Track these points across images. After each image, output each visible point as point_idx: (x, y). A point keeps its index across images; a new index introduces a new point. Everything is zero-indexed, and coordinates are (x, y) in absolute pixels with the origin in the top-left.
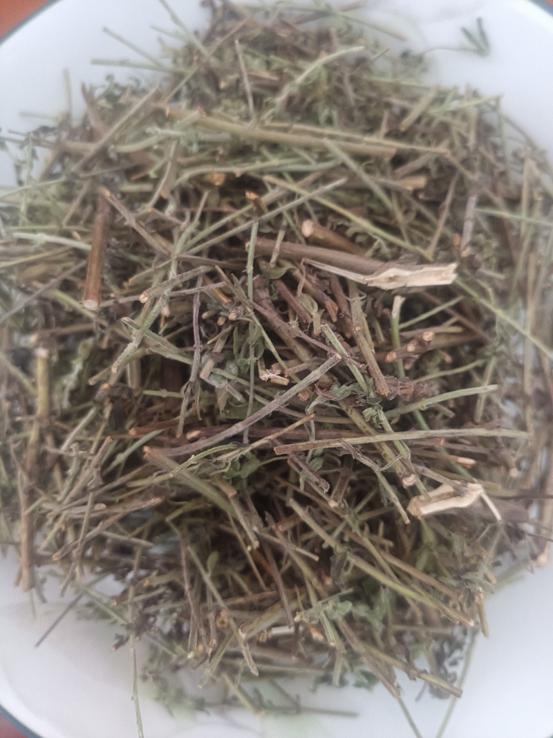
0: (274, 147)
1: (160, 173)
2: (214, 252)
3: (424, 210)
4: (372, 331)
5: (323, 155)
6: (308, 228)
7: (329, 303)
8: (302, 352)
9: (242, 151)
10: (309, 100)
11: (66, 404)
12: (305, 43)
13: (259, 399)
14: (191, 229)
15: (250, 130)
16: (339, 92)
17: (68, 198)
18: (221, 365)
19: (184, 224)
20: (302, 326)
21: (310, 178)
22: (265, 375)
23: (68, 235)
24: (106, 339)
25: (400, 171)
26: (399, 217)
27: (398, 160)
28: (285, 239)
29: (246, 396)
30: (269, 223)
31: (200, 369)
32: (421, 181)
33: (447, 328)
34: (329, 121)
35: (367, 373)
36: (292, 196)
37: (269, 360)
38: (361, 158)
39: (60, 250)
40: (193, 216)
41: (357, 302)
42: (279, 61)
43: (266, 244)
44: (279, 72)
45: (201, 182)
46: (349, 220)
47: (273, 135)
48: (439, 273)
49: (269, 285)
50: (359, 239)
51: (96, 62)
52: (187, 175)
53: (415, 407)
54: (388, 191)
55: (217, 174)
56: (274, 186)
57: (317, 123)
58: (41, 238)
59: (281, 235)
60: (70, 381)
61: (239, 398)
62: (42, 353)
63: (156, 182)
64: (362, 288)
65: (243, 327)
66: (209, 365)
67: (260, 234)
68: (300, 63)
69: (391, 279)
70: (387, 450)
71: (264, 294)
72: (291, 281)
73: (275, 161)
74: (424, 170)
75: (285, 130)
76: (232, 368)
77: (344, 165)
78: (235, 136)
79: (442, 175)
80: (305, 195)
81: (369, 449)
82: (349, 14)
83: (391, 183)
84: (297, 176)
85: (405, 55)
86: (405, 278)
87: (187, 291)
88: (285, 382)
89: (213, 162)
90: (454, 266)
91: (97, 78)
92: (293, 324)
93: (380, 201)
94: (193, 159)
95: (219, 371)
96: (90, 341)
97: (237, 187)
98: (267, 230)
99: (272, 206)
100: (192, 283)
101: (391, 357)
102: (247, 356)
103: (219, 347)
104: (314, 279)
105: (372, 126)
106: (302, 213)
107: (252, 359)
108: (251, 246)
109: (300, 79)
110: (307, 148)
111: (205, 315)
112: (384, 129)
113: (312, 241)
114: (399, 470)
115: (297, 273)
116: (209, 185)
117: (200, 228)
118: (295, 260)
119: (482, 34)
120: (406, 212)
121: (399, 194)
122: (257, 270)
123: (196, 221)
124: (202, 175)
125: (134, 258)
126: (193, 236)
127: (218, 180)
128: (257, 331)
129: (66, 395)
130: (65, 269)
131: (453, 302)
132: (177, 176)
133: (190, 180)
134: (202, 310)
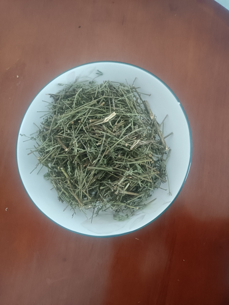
0: (78, 112)
1: (63, 127)
2: (79, 133)
3: (107, 107)
4: (109, 129)
5: (86, 109)
6: (90, 121)
7: (100, 129)
8: (101, 138)
9: (74, 116)
10: (78, 102)
11: (71, 174)
12: (72, 93)
13: (99, 149)
14: (74, 132)
15: (73, 112)
16: (83, 97)
17: (51, 141)
18: (91, 148)
19: (72, 132)
20: (98, 134)
21: (87, 113)
22: (97, 144)
23: (55, 146)
24: (71, 159)
25: (99, 104)
26: (104, 110)
27: (98, 102)
28: (88, 125)
29: (98, 151)
30: (84, 124)
31: (88, 150)
32: (104, 103)
33: (121, 122)
34: (84, 103)
35: (111, 134)
36: (85, 118)
37: (97, 142)
38: (91, 106)
39: (55, 149)
40: (73, 130)
41: (104, 126)
42: (70, 99)
43: (86, 127)
44: (71, 100)
45: (70, 125)
46: (96, 116)
47: (77, 111)
48: (113, 115)
49: (90, 132)
50: (99, 118)
51: (41, 118)
52: (68, 125)
53: (121, 135)
54: (99, 108)
55: (72, 122)
56: (82, 118)
57: (83, 105)
58: (51, 149)
59: (87, 124)
60: (69, 170)
61: (96, 151)
62: (62, 168)
63: (63, 130)
64: (103, 124)
65: (90, 140)
66: (89, 149)
67: (84, 126)
68: (74, 97)
69: (107, 120)
70: (121, 143)
71: (90, 134)
72: (93, 130)
73: (80, 115)
74: (103, 101)
75: (78, 109)
76: (93, 147)
77: (90, 108)
78: (71, 115)
79: (106, 100)
80: (87, 117)
81: (118, 144)
82: (76, 83)
83: (99, 106)
84: (84, 115)
85: (90, 83)
86: (108, 118)
87: (79, 140)
88: (101, 143)
89: (70, 121)
90: (114, 112)
91: (42, 120)
92: (97, 135)
93: (100, 110)
94: (67, 122)
95: (91, 149)
96: (68, 162)
97: (76, 122)
98: (85, 125)
99: (83, 121)
100: (79, 139)
101: (114, 130)
102: (93, 144)
103: (89, 145)
104: (96, 127)
105: (91, 99)
106: (88, 119)
107: (95, 144)
108: (84, 129)
109: (75, 99)
110: (83, 110)
111: (84, 143)
112: (93, 99)
113: (92, 122)
114: (124, 144)
115: (93, 128)
116: (72, 125)
117: (75, 131)
118: (91, 127)
119: (100, 72)
120: (104, 109)
121: (101, 107)
122: (87, 132)
123: (74, 131)
124: (70, 124)
125: (68, 142)
126: (74, 133)
127: (73, 123)
128: (92, 139)
129: (70, 172)
130: (57, 152)
131: (120, 117)
132: (66, 126)
133: (68, 126)
134: (83, 142)
